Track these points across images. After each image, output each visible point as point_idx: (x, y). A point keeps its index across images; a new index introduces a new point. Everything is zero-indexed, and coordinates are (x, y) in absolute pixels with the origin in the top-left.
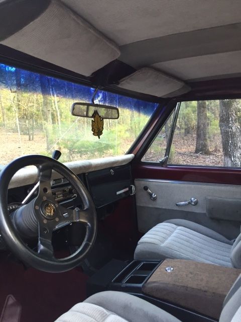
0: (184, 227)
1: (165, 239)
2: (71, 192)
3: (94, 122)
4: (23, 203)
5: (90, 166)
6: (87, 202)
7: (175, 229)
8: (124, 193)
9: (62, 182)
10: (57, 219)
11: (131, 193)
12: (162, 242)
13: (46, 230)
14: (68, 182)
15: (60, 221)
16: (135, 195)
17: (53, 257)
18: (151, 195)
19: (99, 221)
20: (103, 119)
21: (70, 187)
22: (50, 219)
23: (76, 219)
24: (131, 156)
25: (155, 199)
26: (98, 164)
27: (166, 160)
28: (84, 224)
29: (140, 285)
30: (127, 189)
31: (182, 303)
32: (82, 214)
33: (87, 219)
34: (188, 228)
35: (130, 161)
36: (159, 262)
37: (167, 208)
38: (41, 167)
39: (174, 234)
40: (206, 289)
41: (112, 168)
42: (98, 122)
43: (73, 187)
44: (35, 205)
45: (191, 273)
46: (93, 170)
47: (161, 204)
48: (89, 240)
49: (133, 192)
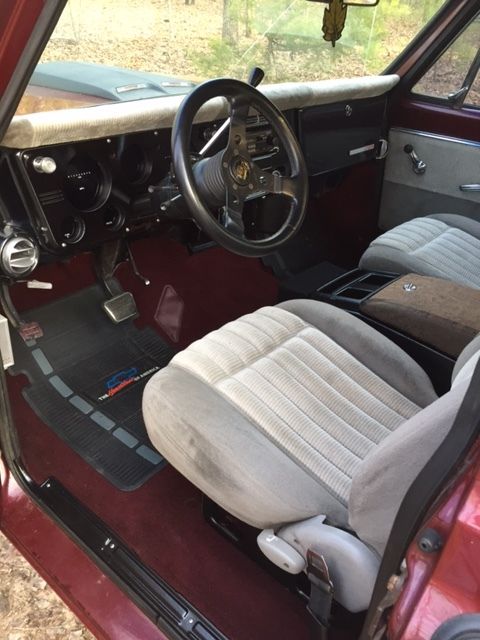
0: (462, 229)
1: (421, 244)
2: (269, 141)
3: (329, 11)
4: (201, 153)
5: (308, 96)
6: (297, 165)
7: (444, 231)
8: (365, 152)
9: (258, 123)
10: (251, 186)
11: (379, 154)
12: (413, 248)
13: (235, 199)
14: (267, 123)
15: (255, 189)
16: (384, 160)
17: (243, 236)
18: (415, 163)
19: (311, 198)
20: (346, 7)
21: (269, 132)
22: (241, 183)
23: (277, 190)
24: (393, 78)
25: (421, 172)
26: (324, 94)
27: (463, 95)
28: (288, 199)
29: (359, 301)
30: (372, 147)
31: (416, 333)
32: (288, 183)
33: (292, 191)
34: (467, 232)
35: (390, 89)
36: (398, 276)
37: (441, 191)
38: (233, 100)
39: (438, 239)
40: (457, 320)
41: (349, 102)
42: (335, 13)
43: (275, 134)
44: (223, 161)
45: (442, 297)
46: (314, 104)
47: (431, 183)
48: (293, 222)
49: (383, 152)
